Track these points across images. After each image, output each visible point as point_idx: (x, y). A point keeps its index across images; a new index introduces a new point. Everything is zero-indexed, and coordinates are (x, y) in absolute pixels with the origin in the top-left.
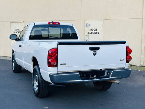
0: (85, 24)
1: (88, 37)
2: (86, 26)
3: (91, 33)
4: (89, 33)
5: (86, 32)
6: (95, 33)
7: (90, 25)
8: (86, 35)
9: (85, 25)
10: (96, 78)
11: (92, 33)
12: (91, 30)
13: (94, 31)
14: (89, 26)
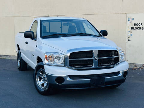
0: (128, 18)
1: (131, 34)
2: (129, 20)
3: (134, 28)
4: (132, 28)
5: (128, 27)
6: (140, 28)
7: (133, 19)
8: (128, 31)
9: (127, 20)
12: (135, 25)
13: (138, 26)
14: (133, 21)
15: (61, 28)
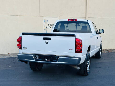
0: (44, 20)
2: (44, 22)
3: (48, 27)
4: (47, 27)
5: (44, 27)
7: (47, 21)
8: (44, 30)
10: (47, 61)
11: (50, 27)
12: (49, 25)
13: (51, 26)
15: (68, 27)
